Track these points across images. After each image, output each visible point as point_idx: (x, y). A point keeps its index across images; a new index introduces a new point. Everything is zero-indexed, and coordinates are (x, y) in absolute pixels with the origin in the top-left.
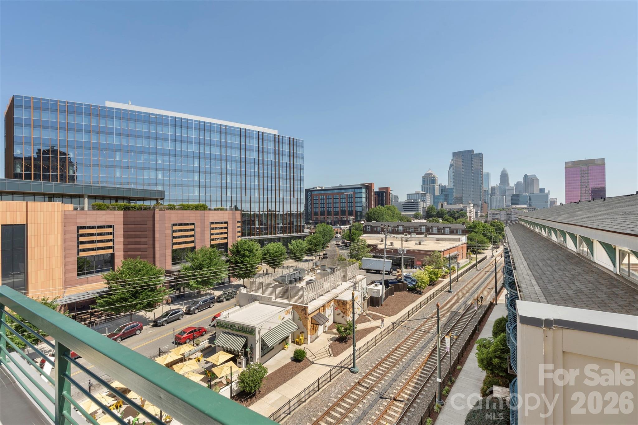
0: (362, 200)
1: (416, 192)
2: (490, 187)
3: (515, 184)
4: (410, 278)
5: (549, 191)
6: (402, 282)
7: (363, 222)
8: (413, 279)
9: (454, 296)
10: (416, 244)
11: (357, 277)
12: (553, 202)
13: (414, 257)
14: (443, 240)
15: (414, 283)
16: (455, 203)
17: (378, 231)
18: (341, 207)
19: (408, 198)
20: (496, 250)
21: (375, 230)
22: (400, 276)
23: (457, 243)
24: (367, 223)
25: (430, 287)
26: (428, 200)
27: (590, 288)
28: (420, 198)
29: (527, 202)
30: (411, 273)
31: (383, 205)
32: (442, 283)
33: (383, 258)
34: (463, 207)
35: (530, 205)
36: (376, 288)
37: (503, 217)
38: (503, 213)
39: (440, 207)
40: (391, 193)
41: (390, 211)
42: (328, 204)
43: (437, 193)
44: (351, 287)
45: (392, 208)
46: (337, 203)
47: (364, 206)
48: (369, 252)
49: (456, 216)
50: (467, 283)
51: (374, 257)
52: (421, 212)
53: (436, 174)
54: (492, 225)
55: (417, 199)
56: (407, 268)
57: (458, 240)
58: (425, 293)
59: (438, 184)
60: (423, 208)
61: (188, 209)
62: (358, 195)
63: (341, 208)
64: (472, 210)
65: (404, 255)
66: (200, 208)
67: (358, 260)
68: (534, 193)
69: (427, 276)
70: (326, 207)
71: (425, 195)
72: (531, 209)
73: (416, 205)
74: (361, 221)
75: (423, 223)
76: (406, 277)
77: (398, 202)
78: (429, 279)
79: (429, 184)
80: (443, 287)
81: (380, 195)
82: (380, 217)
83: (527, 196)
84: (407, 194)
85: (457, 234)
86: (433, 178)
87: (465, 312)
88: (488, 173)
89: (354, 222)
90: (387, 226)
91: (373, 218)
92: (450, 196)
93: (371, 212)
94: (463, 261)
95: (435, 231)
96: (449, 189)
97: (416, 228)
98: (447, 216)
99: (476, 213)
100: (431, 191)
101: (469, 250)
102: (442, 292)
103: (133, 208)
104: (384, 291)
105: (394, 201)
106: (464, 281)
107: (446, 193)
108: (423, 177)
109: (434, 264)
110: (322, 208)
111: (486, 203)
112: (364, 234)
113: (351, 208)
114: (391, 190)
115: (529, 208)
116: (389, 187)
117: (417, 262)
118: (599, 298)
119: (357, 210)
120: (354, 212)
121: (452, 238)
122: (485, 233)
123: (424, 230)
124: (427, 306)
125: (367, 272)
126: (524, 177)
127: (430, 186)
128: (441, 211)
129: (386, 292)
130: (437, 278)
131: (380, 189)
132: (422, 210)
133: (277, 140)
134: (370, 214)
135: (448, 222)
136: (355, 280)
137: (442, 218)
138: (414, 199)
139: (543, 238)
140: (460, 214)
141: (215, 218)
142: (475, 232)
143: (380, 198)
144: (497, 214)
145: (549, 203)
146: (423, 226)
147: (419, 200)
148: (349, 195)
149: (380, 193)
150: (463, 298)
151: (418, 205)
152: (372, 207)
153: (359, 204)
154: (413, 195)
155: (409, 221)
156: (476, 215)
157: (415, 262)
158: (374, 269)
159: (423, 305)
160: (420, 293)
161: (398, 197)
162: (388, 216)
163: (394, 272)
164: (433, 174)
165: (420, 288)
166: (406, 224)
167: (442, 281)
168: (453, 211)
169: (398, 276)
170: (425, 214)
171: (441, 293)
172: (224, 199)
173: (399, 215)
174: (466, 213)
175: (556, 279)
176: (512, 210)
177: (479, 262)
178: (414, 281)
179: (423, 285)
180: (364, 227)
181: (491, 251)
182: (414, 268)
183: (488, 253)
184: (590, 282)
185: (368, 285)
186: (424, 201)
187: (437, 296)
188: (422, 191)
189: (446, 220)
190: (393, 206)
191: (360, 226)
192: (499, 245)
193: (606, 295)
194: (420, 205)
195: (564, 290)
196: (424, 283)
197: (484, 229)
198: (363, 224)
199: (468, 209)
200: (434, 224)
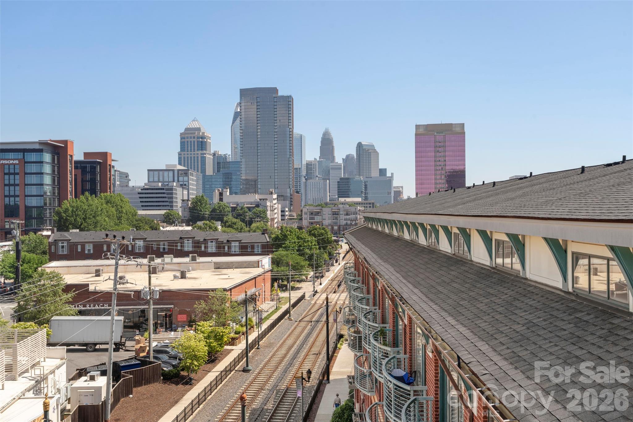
0: (42, 179)
1: (166, 165)
2: (304, 163)
3: (343, 159)
4: (166, 352)
5: (392, 174)
6: (151, 363)
7: (45, 233)
8: (173, 353)
9: (255, 378)
10: (175, 277)
11: (42, 364)
12: (398, 193)
13: (172, 306)
14: (229, 266)
15: (175, 362)
16: (244, 192)
17: (86, 252)
19: (151, 180)
20: (319, 280)
21: (79, 250)
22: (144, 351)
23: (255, 272)
24: (58, 235)
25: (209, 366)
26: (193, 185)
27: (545, 318)
28: (176, 178)
29: (362, 192)
30: (167, 341)
31: (93, 192)
32: (230, 354)
33: (109, 314)
34: (260, 200)
35: (366, 198)
36: (92, 384)
37: (327, 219)
38: (327, 212)
39: (216, 200)
40: (113, 167)
41: (113, 207)
43: (209, 171)
44: (29, 391)
45: (117, 200)
47: (48, 194)
48: (69, 303)
49: (247, 218)
50: (275, 349)
51: (81, 313)
52: (179, 209)
53: (207, 131)
54: (310, 233)
55: (169, 182)
56: (158, 330)
57: (257, 265)
58: (198, 381)
59: (212, 152)
60: (183, 201)
62: (33, 168)
64: (276, 206)
65: (154, 304)
67: (40, 324)
68: (372, 175)
69: (203, 343)
71: (185, 173)
72: (368, 205)
73: (168, 194)
74: (40, 230)
75: (187, 231)
76: (157, 351)
77: (127, 186)
78: (207, 348)
79: (194, 151)
80: (233, 363)
81: (88, 169)
82: (88, 220)
83: (361, 181)
84: (149, 170)
85: (252, 254)
86: (202, 138)
87: (277, 407)
88: (301, 136)
89: (25, 232)
90: (119, 238)
91: (70, 224)
92: (234, 177)
93: (67, 210)
94: (266, 306)
95: (212, 248)
96: (232, 162)
97: (172, 243)
98: (230, 218)
99: (282, 211)
100: (198, 165)
101: (276, 284)
102: (232, 373)
104: (112, 390)
105: (120, 186)
106: (270, 345)
107: (226, 171)
108: (181, 134)
109: (214, 316)
111: (297, 192)
112: (51, 260)
113: (12, 199)
114: (113, 158)
115: (364, 204)
116: (108, 151)
117: (179, 316)
118: (565, 330)
119: (30, 205)
120: (22, 208)
121: (246, 262)
122: (301, 248)
123: (188, 246)
124: (204, 408)
125: (68, 351)
126: (357, 147)
127: (196, 156)
128: (219, 207)
129: (114, 391)
130: (220, 345)
131: (86, 154)
132: (180, 205)
134: (63, 215)
135: (233, 230)
136: (38, 372)
137: (222, 221)
138: (163, 182)
139: (423, 250)
140: (254, 213)
142: (285, 247)
143: (88, 177)
144: (317, 214)
145: (393, 194)
146: (188, 238)
147: (175, 184)
148: (7, 167)
149: (88, 166)
150: (272, 380)
151: (172, 194)
152: (69, 196)
153: (34, 190)
154: (161, 173)
155: (155, 228)
156: (281, 215)
157: (174, 317)
158: (81, 340)
159: (197, 406)
160: (188, 382)
161: (127, 176)
162: (107, 219)
163: (129, 344)
164: (202, 131)
165: (188, 372)
166: (151, 235)
167: (230, 351)
168: (242, 208)
169: (138, 352)
170: (187, 214)
171: (230, 375)
173: (133, 215)
174: (265, 212)
175: (484, 310)
176: (341, 206)
177: (295, 305)
178: (175, 358)
179: (196, 363)
180: (50, 244)
181: (311, 283)
182: (171, 330)
183: (306, 288)
184: (536, 308)
185: (70, 380)
186: (184, 186)
187: (223, 383)
188: (180, 164)
189: (229, 226)
190: (119, 195)
191: (41, 243)
192: (324, 271)
193: (572, 325)
194: (176, 194)
195: (507, 326)
196: (196, 357)
197: (299, 242)
198: (48, 237)
199: (268, 204)
200: (209, 234)
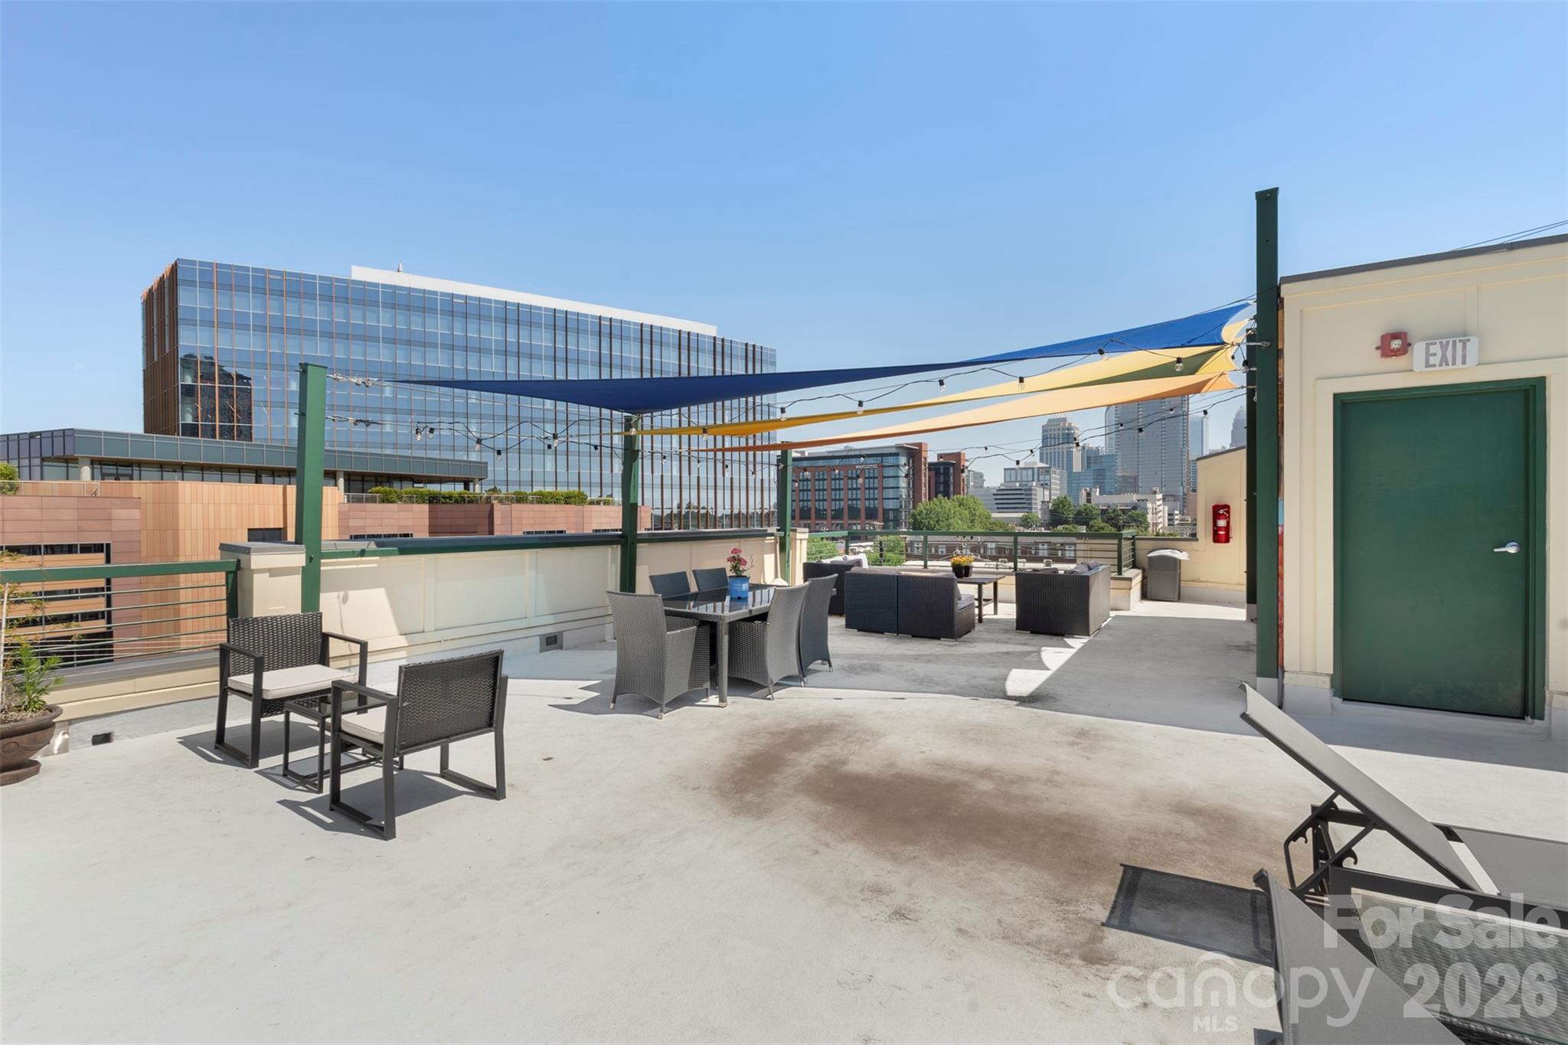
0: (898, 483)
1: (1025, 463)
16: (1119, 492)
17: (940, 553)
18: (849, 500)
19: (1008, 479)
21: (933, 551)
26: (1056, 484)
28: (1036, 477)
31: (947, 494)
34: (1139, 501)
39: (1083, 500)
40: (967, 467)
41: (966, 509)
42: (817, 493)
43: (1077, 467)
45: (971, 502)
46: (840, 489)
47: (904, 496)
49: (1120, 523)
52: (1038, 512)
55: (1028, 481)
59: (1081, 445)
60: (1043, 502)
61: (551, 502)
62: (890, 472)
63: (850, 502)
64: (1161, 508)
66: (573, 499)
70: (813, 500)
71: (1047, 471)
73: (1026, 495)
77: (981, 487)
79: (1059, 445)
81: (942, 471)
82: (940, 523)
84: (1005, 469)
86: (1068, 429)
91: (924, 526)
92: (1107, 474)
93: (921, 512)
95: (1070, 554)
96: (1106, 456)
98: (1098, 522)
99: (1169, 515)
100: (1063, 461)
103: (447, 498)
105: (974, 486)
107: (1098, 466)
110: (803, 501)
112: (907, 560)
113: (872, 502)
114: (966, 458)
116: (962, 451)
119: (887, 508)
120: (880, 512)
127: (1061, 450)
128: (1086, 509)
131: (940, 456)
132: (1039, 507)
133: (719, 349)
134: (918, 517)
138: (1021, 481)
140: (1131, 516)
141: (603, 520)
143: (942, 478)
147: (1034, 484)
148: (867, 471)
149: (942, 467)
151: (1031, 494)
152: (923, 499)
153: (890, 493)
154: (1019, 472)
156: (1169, 520)
161: (982, 476)
162: (959, 521)
164: (1069, 421)
168: (1114, 511)
170: (1047, 517)
172: (606, 480)
173: (986, 518)
174: (1144, 515)
180: (907, 545)
186: (1045, 486)
188: (1041, 461)
190: (973, 497)
191: (899, 543)
194: (1036, 495)
199: (1149, 505)
